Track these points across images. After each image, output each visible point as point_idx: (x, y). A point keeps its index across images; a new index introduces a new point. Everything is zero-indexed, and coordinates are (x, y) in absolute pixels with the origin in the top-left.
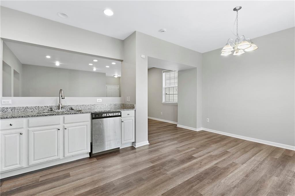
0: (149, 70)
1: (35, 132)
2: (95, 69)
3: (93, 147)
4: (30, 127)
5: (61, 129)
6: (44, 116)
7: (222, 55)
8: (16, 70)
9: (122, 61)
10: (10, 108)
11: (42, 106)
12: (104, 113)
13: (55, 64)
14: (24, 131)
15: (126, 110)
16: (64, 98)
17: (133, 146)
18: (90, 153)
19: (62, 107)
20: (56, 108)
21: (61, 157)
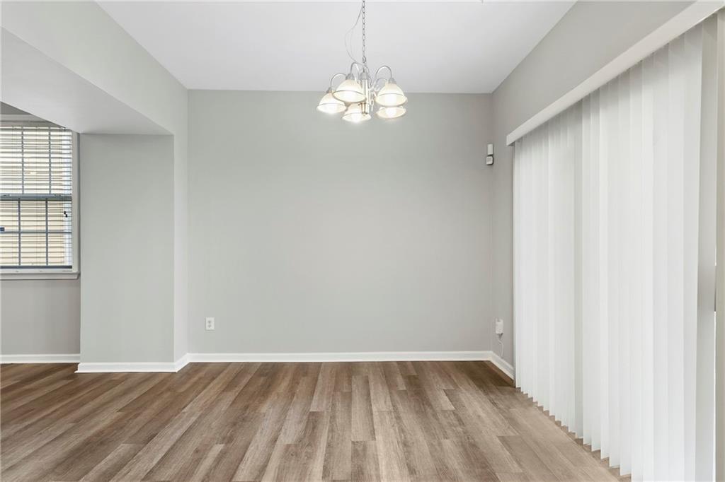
7: (320, 108)
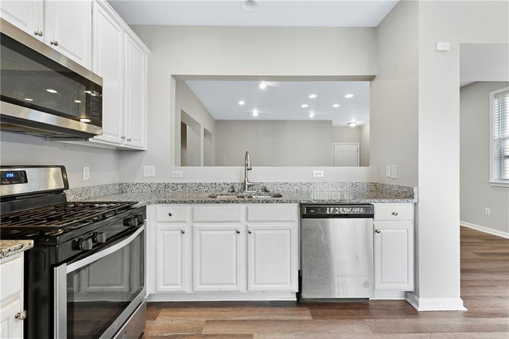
0: (463, 88)
1: (203, 233)
2: (312, 115)
3: (304, 282)
4: (195, 222)
5: (242, 231)
6: (214, 203)
8: (207, 129)
9: (371, 78)
10: (181, 184)
11: (219, 182)
12: (330, 205)
13: (252, 113)
14: (186, 227)
15: (386, 200)
16: (251, 169)
17: (408, 300)
18: (297, 293)
19: (249, 186)
20: (240, 187)
21: (243, 289)
